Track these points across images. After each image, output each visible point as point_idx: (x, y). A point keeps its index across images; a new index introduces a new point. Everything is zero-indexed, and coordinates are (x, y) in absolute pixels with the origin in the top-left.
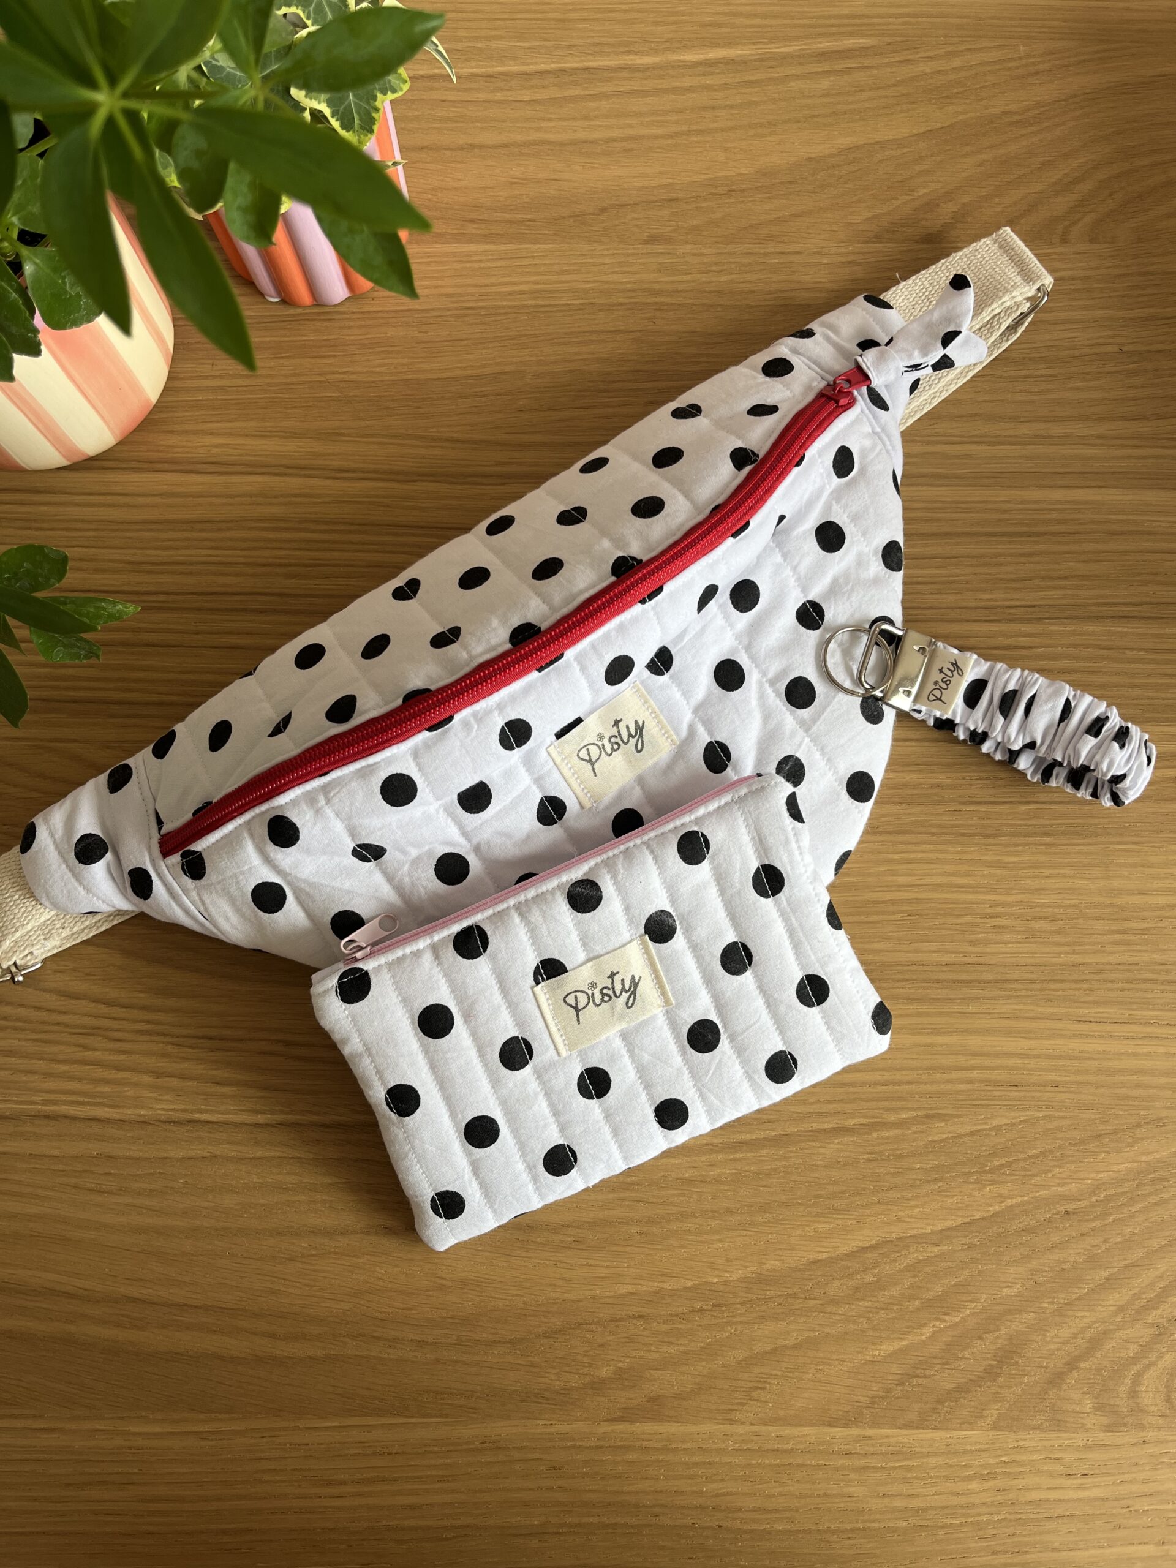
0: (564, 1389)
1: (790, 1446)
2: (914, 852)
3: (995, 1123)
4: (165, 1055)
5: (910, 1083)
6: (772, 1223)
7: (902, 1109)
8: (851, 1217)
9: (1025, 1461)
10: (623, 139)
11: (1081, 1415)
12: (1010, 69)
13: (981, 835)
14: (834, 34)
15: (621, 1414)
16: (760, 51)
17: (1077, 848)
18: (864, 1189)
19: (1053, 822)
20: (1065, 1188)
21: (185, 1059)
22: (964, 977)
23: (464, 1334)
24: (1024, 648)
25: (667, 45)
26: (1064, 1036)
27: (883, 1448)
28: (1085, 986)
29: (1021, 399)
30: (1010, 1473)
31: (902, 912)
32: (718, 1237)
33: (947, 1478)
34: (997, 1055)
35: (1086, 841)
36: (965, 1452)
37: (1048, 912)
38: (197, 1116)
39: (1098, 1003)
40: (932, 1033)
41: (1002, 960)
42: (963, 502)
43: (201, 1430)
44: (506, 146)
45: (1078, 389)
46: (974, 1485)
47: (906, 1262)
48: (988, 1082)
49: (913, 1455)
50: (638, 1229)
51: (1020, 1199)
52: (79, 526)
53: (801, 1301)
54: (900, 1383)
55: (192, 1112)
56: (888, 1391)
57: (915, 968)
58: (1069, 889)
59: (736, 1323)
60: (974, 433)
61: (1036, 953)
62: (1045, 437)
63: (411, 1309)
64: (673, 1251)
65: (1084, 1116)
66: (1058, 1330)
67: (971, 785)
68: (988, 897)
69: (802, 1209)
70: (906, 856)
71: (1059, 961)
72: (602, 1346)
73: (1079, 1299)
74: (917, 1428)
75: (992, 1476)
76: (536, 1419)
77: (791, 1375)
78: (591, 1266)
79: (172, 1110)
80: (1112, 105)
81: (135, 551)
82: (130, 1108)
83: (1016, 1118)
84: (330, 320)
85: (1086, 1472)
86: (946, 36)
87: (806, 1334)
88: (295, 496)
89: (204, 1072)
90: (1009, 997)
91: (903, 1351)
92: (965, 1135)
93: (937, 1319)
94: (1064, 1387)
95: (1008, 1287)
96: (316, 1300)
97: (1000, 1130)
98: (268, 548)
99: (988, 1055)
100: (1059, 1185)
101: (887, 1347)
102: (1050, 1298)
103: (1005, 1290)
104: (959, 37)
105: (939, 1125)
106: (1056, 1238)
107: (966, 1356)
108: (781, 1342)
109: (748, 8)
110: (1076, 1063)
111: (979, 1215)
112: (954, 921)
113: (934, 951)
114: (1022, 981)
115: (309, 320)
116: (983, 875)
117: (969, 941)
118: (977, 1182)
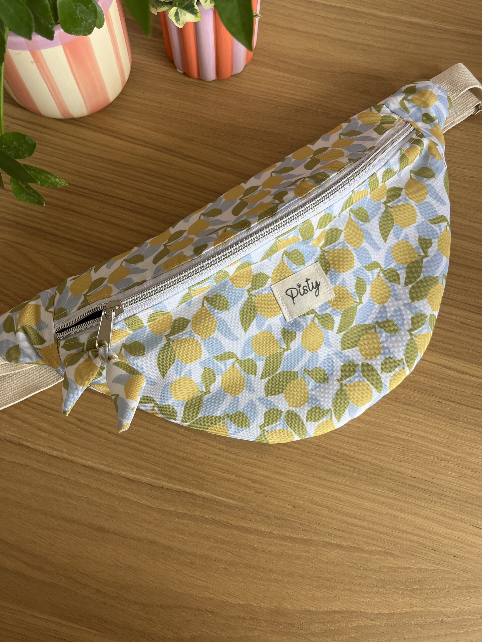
0: (163, 637)
2: (413, 416)
3: (419, 566)
5: (381, 533)
6: (292, 584)
7: (374, 545)
8: (333, 593)
10: (363, 45)
13: (449, 417)
16: (436, 25)
18: (343, 580)
20: (444, 609)
22: (422, 486)
23: (122, 593)
25: (395, 10)
26: (466, 532)
31: (400, 444)
32: (263, 583)
34: (429, 532)
37: (473, 466)
38: (25, 443)
40: (398, 510)
41: (443, 483)
44: (308, 33)
47: (354, 624)
48: (421, 544)
50: (224, 566)
51: (421, 608)
52: (59, 148)
53: (295, 629)
55: (23, 440)
57: (397, 474)
59: (259, 630)
61: (461, 485)
63: (98, 572)
64: (238, 583)
65: (464, 575)
68: (444, 450)
69: (309, 581)
70: (408, 417)
71: (473, 493)
72: (188, 621)
78: (194, 578)
79: (13, 436)
81: (81, 166)
83: (430, 567)
84: (204, 88)
88: (163, 162)
89: (35, 422)
92: (402, 568)
96: (53, 553)
97: (421, 571)
99: (424, 530)
100: (442, 607)
105: (390, 559)
106: (432, 633)
109: (436, 5)
110: (468, 547)
111: (397, 611)
112: (425, 457)
113: (410, 469)
114: (451, 498)
115: (194, 85)
116: (445, 438)
117: (429, 469)
118: (402, 594)
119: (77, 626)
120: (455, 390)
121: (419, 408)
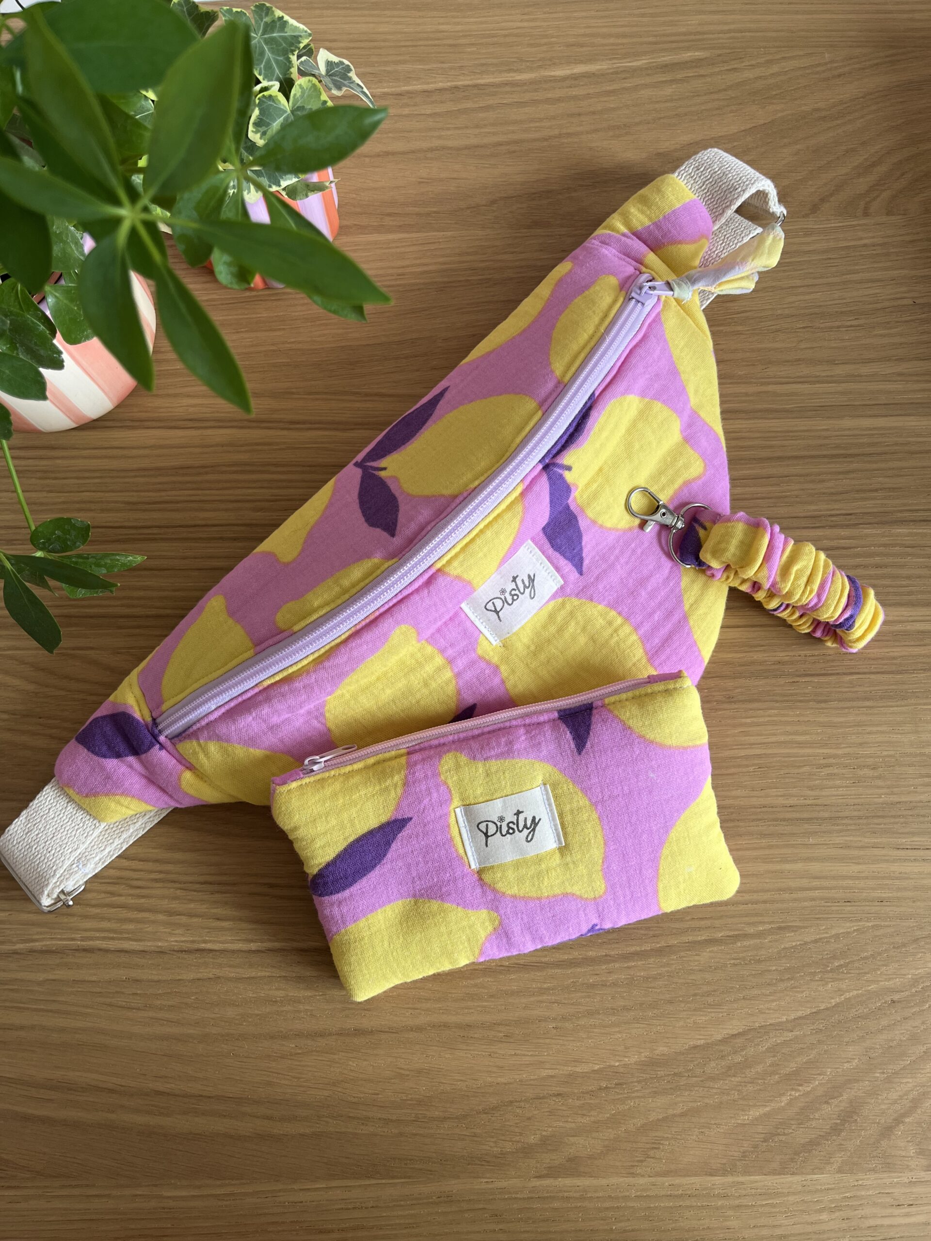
0: (502, 1154)
1: (680, 1192)
3: (833, 932)
4: (176, 898)
5: (765, 902)
6: (660, 1017)
7: (761, 922)
8: (722, 1011)
9: (863, 1196)
10: (508, 143)
11: (907, 1159)
12: (817, 73)
13: (815, 701)
14: (674, 49)
15: (546, 1172)
16: (615, 66)
17: (892, 709)
18: (732, 988)
19: (872, 688)
20: (891, 982)
21: (191, 901)
23: (421, 1112)
24: (844, 548)
25: (540, 63)
26: (887, 861)
27: (753, 1191)
28: (902, 820)
29: (835, 345)
30: (852, 1206)
31: (753, 765)
32: (617, 1030)
33: (804, 1211)
34: (834, 878)
35: (898, 703)
36: (817, 1191)
37: (870, 761)
38: (203, 946)
39: (913, 834)
41: (834, 801)
42: (791, 432)
43: (218, 1193)
44: (413, 152)
45: (881, 335)
46: (824, 1216)
47: (768, 1045)
48: (827, 900)
49: (777, 1195)
50: (554, 1025)
51: (855, 992)
52: (87, 475)
53: (685, 1078)
54: (765, 1140)
55: (199, 942)
56: (756, 1147)
57: (763, 809)
58: (887, 742)
59: (634, 1098)
60: (798, 374)
61: (861, 795)
62: (856, 376)
63: (378, 1094)
64: (583, 1042)
65: (904, 924)
66: (887, 1094)
67: (806, 661)
68: (821, 751)
69: (683, 1005)
71: (881, 800)
72: (529, 1119)
73: (904, 1068)
74: (780, 1174)
75: (838, 1208)
76: (480, 1178)
77: (679, 1137)
78: (518, 1055)
79: (182, 942)
80: (901, 100)
81: (132, 494)
82: (149, 941)
83: (851, 927)
84: (279, 299)
85: (911, 1203)
86: (765, 47)
87: (690, 1104)
88: (257, 444)
89: (207, 910)
90: (841, 831)
91: (767, 1115)
92: (810, 942)
93: (793, 1089)
94: (893, 1137)
95: (848, 1062)
96: (302, 1089)
97: (839, 938)
98: (239, 488)
99: (825, 878)
100: (886, 980)
101: (754, 1113)
102: (881, 1069)
103: (846, 1065)
104: (777, 47)
105: (790, 935)
106: (884, 1022)
107: (817, 1117)
108: (670, 1112)
109: (605, 30)
110: (897, 882)
111: (823, 1006)
112: (796, 771)
113: (781, 796)
114: (851, 818)
115: (261, 300)
116: (818, 734)
117: (808, 787)
118: (821, 980)
119: (373, 1182)
120: (812, 656)
121: (767, 701)
